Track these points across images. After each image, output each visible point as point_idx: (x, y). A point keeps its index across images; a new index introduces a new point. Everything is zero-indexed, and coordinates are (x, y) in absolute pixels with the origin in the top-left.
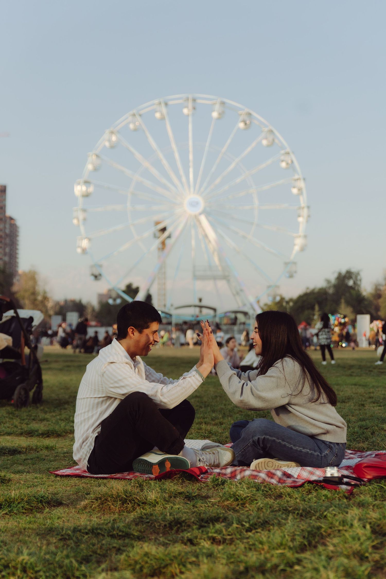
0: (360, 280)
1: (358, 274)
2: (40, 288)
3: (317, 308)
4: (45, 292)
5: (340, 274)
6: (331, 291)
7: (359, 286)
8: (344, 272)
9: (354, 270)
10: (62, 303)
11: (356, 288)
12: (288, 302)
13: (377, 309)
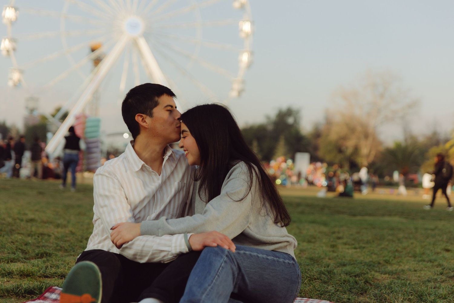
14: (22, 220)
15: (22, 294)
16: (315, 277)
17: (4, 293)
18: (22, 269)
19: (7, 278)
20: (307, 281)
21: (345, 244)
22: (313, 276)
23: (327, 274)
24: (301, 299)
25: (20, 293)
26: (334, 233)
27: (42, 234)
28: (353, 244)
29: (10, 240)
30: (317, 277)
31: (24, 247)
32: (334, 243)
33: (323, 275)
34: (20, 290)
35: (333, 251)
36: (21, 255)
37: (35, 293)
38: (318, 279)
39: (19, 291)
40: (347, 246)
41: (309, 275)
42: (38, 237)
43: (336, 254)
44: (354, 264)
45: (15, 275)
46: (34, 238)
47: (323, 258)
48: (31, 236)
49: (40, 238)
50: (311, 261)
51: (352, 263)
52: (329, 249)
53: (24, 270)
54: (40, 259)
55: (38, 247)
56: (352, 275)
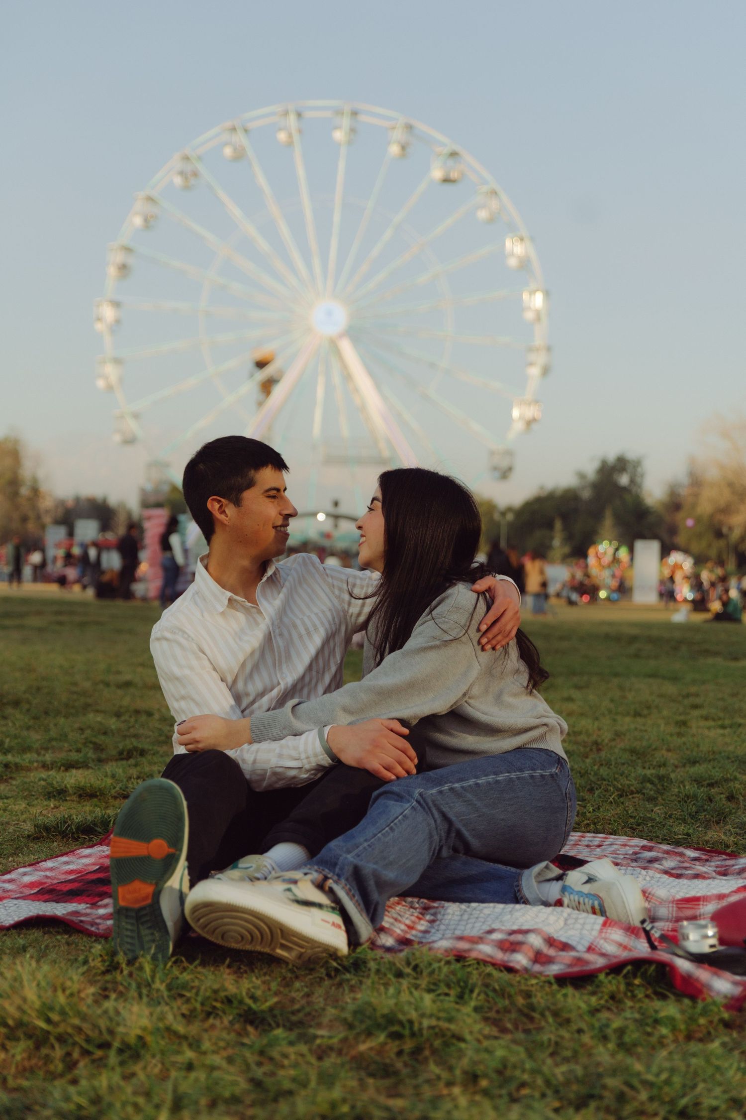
0: (642, 476)
1: (637, 464)
2: (27, 471)
3: (558, 525)
4: (35, 480)
5: (604, 464)
6: (586, 494)
7: (640, 486)
8: (611, 456)
9: (631, 455)
10: (70, 503)
11: (634, 489)
12: (503, 514)
13: (673, 530)
14: (107, 685)
15: (73, 833)
16: (632, 788)
17: (40, 832)
18: (82, 784)
19: (55, 800)
20: (613, 798)
21: (706, 718)
22: (629, 786)
23: (656, 781)
24: (594, 837)
25: (70, 831)
26: (687, 696)
27: (137, 712)
28: (720, 719)
29: (76, 726)
30: (635, 788)
31: (100, 739)
32: (682, 718)
33: (649, 785)
34: (69, 825)
35: (679, 735)
36: (91, 754)
37: (96, 831)
38: (638, 792)
39: (67, 828)
40: (711, 723)
41: (621, 785)
42: (131, 717)
43: (684, 739)
44: (714, 760)
45: (70, 795)
46: (123, 718)
47: (655, 749)
48: (118, 715)
49: (132, 720)
50: (632, 756)
51: (711, 757)
52: (673, 729)
53: (86, 787)
54: (124, 762)
55: (125, 737)
56: (705, 783)
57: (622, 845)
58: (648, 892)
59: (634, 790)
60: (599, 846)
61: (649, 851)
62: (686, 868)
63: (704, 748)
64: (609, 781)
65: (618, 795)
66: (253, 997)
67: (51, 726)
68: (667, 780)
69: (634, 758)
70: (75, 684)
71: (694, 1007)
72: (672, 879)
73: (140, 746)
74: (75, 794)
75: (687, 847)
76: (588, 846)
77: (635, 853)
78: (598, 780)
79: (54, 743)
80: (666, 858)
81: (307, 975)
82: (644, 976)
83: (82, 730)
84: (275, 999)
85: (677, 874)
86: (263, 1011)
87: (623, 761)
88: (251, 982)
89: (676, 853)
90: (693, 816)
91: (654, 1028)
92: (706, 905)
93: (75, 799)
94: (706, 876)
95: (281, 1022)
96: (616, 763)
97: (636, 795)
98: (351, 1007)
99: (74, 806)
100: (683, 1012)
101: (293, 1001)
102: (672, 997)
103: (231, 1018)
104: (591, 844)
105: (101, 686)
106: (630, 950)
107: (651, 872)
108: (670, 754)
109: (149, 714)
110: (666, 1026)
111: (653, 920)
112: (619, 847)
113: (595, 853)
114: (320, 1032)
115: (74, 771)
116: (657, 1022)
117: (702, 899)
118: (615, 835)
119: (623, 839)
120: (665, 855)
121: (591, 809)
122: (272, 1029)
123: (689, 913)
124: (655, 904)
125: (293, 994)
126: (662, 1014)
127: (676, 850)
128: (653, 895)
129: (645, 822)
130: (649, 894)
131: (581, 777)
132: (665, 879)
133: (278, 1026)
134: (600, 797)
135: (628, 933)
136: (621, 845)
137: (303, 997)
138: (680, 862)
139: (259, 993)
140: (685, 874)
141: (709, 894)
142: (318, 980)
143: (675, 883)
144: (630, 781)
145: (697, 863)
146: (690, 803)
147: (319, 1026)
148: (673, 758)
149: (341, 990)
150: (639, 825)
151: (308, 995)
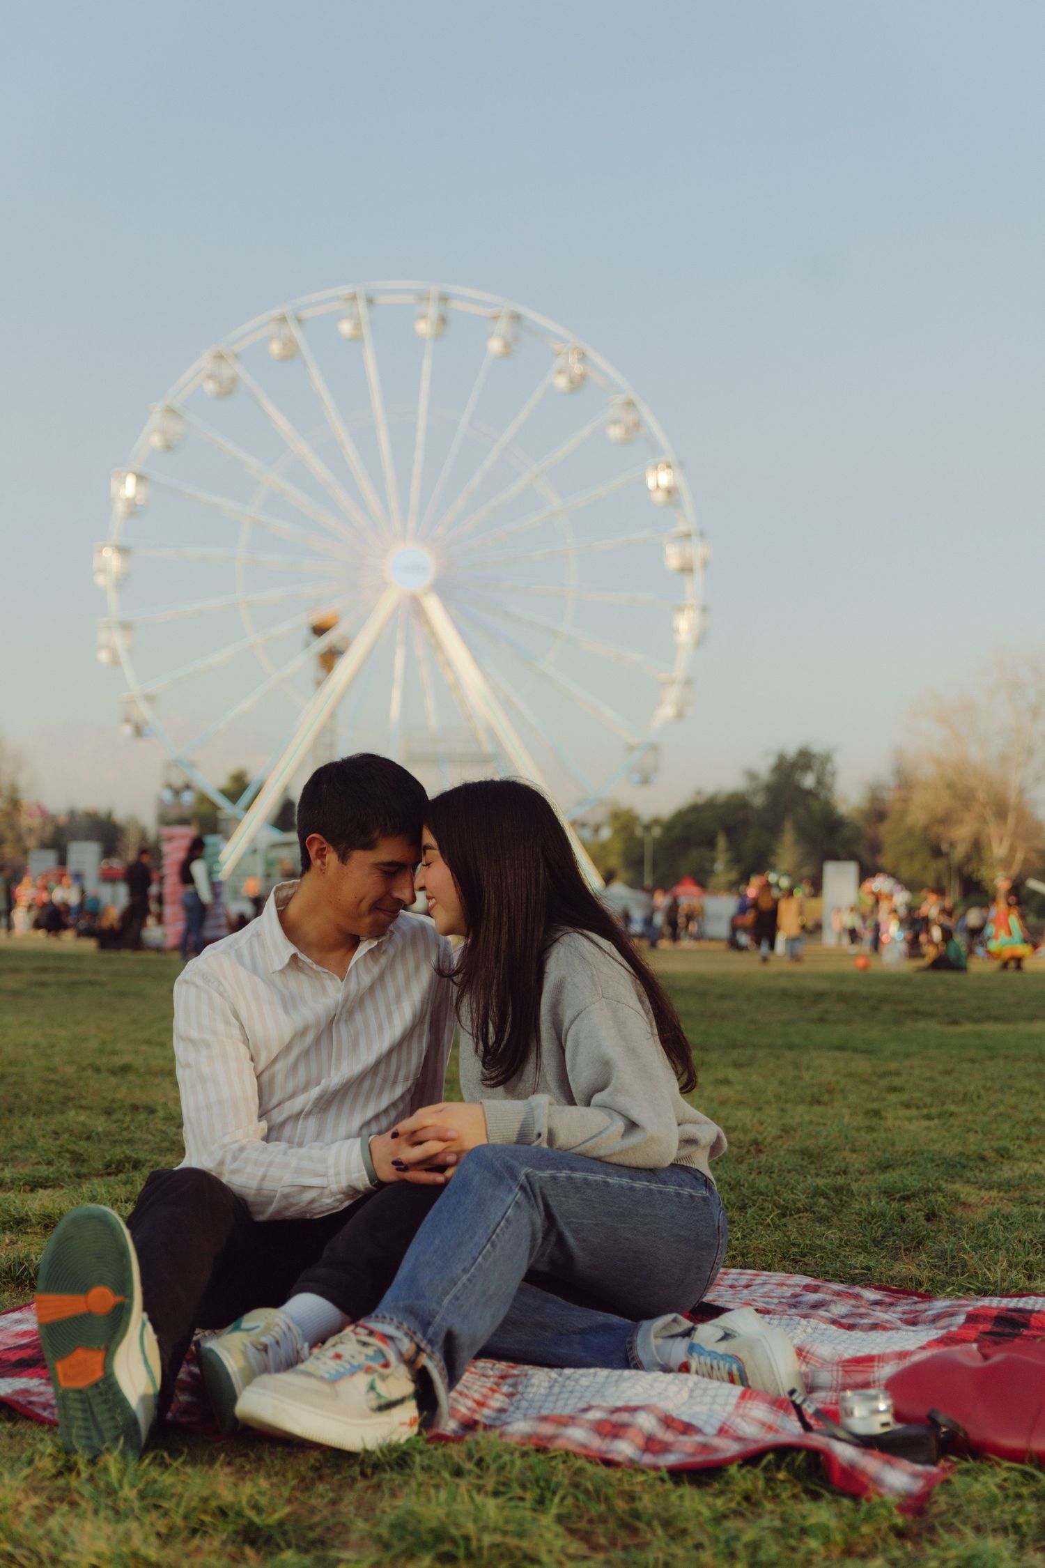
0: (833, 774)
1: (828, 758)
3: (722, 842)
5: (782, 758)
6: (758, 801)
7: (830, 789)
8: (791, 750)
9: (817, 748)
10: (63, 819)
11: (823, 794)
12: (647, 828)
13: (875, 848)
14: (97, 1070)
16: (799, 1205)
18: (49, 1209)
19: (12, 1233)
20: (772, 1219)
21: (907, 1105)
22: (794, 1201)
23: (832, 1194)
24: (741, 1274)
25: (26, 1276)
26: (885, 1074)
27: (135, 1108)
28: (928, 1106)
29: (50, 1128)
30: (804, 1204)
31: (81, 1146)
32: (877, 1105)
33: (822, 1201)
34: (25, 1269)
35: (869, 1128)
36: (67, 1168)
38: (806, 1210)
39: (22, 1272)
40: (910, 1112)
41: (784, 1201)
42: (125, 1114)
43: (875, 1135)
44: (913, 1163)
45: (32, 1226)
46: (115, 1117)
47: (836, 1149)
48: (108, 1112)
49: (128, 1119)
50: (803, 1159)
51: (909, 1159)
52: (860, 1121)
53: (54, 1214)
54: (112, 1178)
55: (114, 1143)
56: (898, 1196)
57: (778, 1285)
58: (806, 1350)
59: (801, 1206)
60: (747, 1286)
61: (813, 1292)
62: (861, 1316)
63: (901, 1148)
64: (768, 1196)
65: (778, 1214)
66: (258, 1508)
67: (16, 1129)
68: (847, 1192)
69: (805, 1163)
70: (53, 1070)
71: (857, 1510)
72: (842, 1331)
73: (134, 1155)
74: (39, 1223)
75: (866, 1286)
76: (732, 1287)
77: (795, 1296)
78: (753, 1193)
79: (17, 1153)
80: (835, 1302)
81: (334, 1473)
82: (791, 1468)
83: (56, 1134)
84: (287, 1510)
85: (849, 1324)
86: (269, 1526)
87: (790, 1167)
88: (256, 1485)
89: (850, 1294)
90: (879, 1242)
91: (800, 1540)
92: (883, 1367)
93: (39, 1231)
94: (888, 1325)
95: (294, 1541)
96: (780, 1170)
97: (805, 1214)
98: (390, 1518)
99: (36, 1240)
100: (840, 1516)
101: (313, 1510)
102: (828, 1495)
103: (224, 1536)
104: (736, 1283)
105: (89, 1072)
106: (777, 1431)
107: (813, 1322)
108: (855, 1156)
109: (152, 1111)
110: (816, 1537)
111: (811, 1389)
112: (774, 1286)
113: (740, 1296)
114: (346, 1555)
115: (41, 1191)
116: (804, 1531)
117: (877, 1359)
118: (769, 1271)
119: (779, 1276)
120: (835, 1298)
121: (739, 1235)
122: (280, 1549)
123: (859, 1378)
124: (815, 1366)
125: (313, 1502)
126: (812, 1521)
127: (850, 1291)
128: (813, 1354)
129: (813, 1252)
130: (808, 1352)
131: (731, 1190)
132: (831, 1332)
133: (289, 1546)
134: (754, 1219)
135: (775, 1409)
136: (775, 1284)
137: (326, 1505)
138: (854, 1306)
139: (263, 1501)
140: (859, 1324)
141: (888, 1351)
142: (349, 1480)
143: (845, 1337)
144: (796, 1194)
145: (878, 1308)
146: (875, 1224)
147: (345, 1545)
148: (857, 1162)
149: (379, 1494)
150: (804, 1256)
151: (334, 1502)
